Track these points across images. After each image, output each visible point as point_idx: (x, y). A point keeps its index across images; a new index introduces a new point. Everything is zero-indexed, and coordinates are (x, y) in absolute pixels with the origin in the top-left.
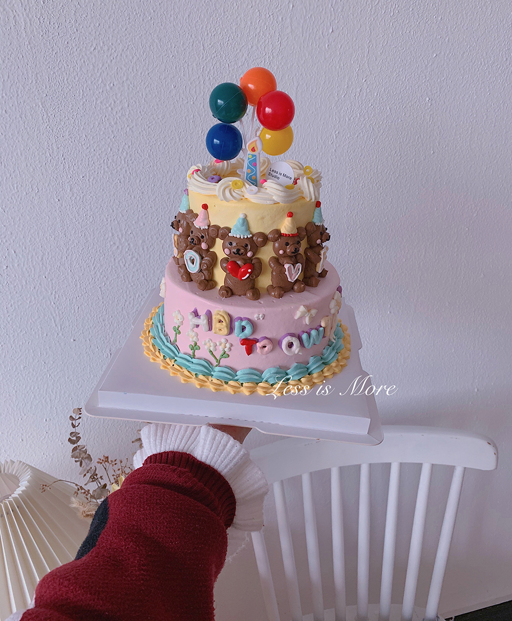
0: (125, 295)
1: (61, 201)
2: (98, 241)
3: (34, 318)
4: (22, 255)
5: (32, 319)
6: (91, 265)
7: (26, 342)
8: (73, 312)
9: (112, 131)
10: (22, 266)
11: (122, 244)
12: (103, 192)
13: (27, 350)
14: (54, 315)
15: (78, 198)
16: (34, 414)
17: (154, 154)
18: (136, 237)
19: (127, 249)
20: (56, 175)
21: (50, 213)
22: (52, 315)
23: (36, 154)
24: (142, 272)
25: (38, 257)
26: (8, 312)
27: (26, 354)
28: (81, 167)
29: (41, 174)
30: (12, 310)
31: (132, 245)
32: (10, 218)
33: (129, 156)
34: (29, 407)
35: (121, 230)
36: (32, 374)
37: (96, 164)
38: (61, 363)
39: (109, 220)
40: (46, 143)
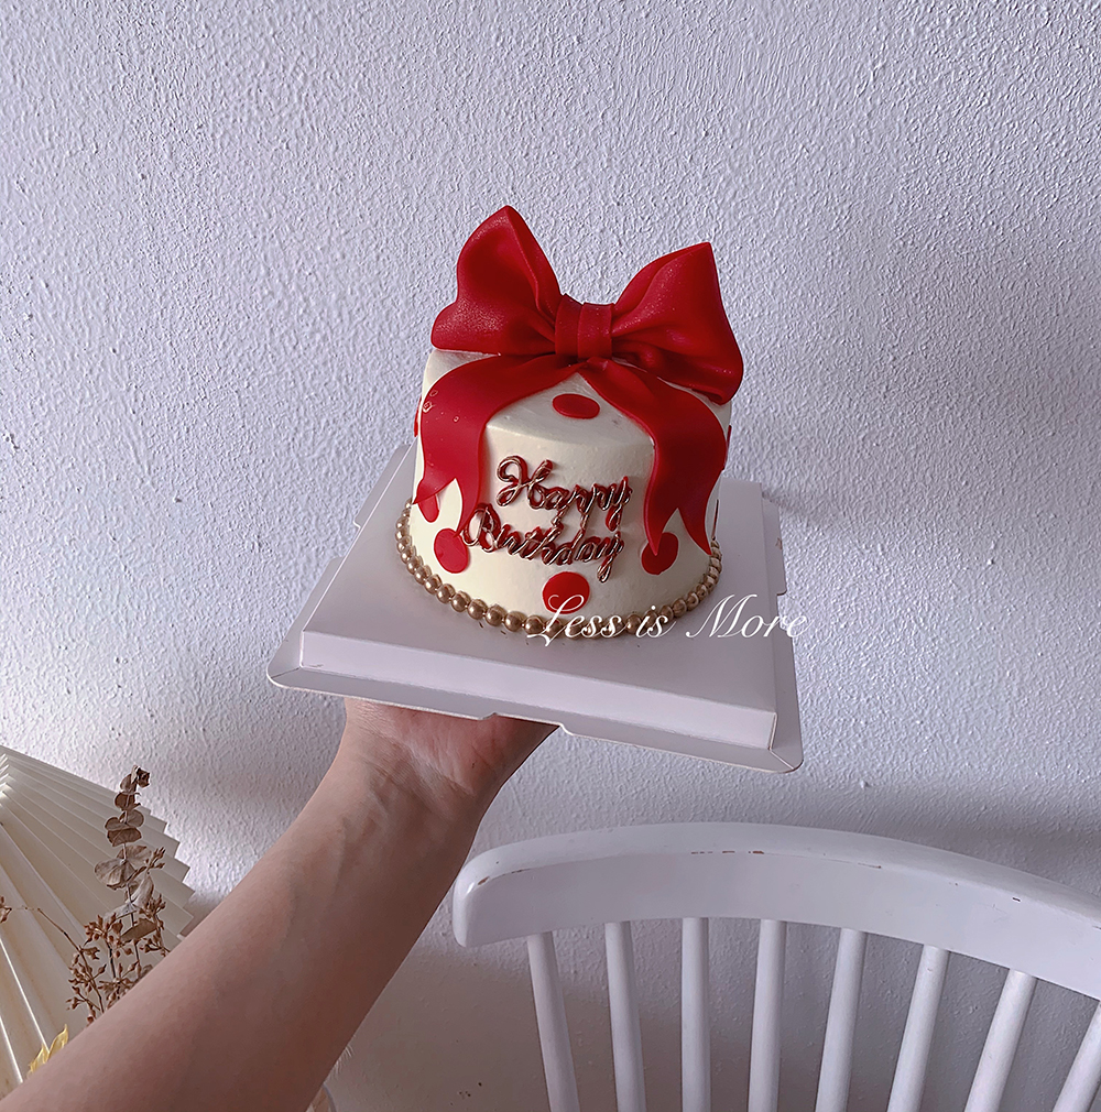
0: (295, 415)
1: (149, 180)
2: (233, 282)
3: (90, 438)
4: (64, 294)
5: (85, 440)
6: (218, 336)
7: (73, 487)
8: (175, 437)
9: (270, 19)
10: (64, 319)
11: (290, 297)
12: (248, 168)
13: (76, 506)
14: (135, 438)
15: (189, 177)
16: (91, 643)
17: (374, 84)
18: (323, 285)
19: (301, 312)
20: (138, 117)
21: (123, 205)
22: (129, 436)
23: (92, 61)
24: (336, 369)
25: (98, 304)
26: (35, 417)
27: (74, 513)
28: (194, 103)
29: (103, 112)
30: (44, 414)
31: (313, 303)
32: (36, 207)
33: (309, 84)
34: (83, 626)
35: (287, 264)
36: (88, 559)
37: (230, 98)
38: (150, 545)
39: (260, 237)
40: (114, 38)
